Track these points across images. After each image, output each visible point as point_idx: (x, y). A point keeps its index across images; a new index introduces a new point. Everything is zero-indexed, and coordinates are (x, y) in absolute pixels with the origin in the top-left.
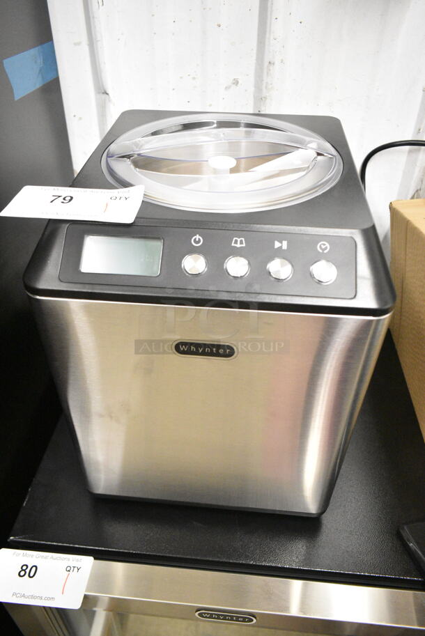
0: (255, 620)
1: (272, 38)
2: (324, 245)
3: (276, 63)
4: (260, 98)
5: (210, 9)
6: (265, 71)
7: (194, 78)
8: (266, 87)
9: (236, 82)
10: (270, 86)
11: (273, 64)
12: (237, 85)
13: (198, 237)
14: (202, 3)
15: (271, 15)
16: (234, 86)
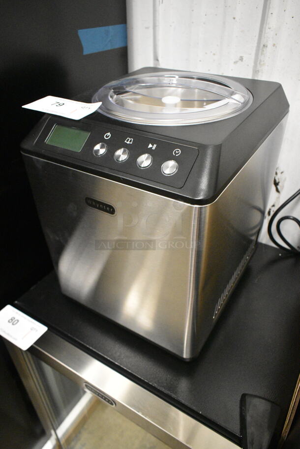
0: (114, 405)
1: (267, 28)
2: (178, 151)
3: (269, 46)
4: (256, 71)
5: (230, 7)
6: (260, 51)
7: (214, 54)
8: (260, 63)
9: (241, 59)
10: (262, 63)
11: (267, 47)
12: (242, 61)
13: (109, 134)
14: (225, 2)
15: (269, 11)
16: (240, 61)
